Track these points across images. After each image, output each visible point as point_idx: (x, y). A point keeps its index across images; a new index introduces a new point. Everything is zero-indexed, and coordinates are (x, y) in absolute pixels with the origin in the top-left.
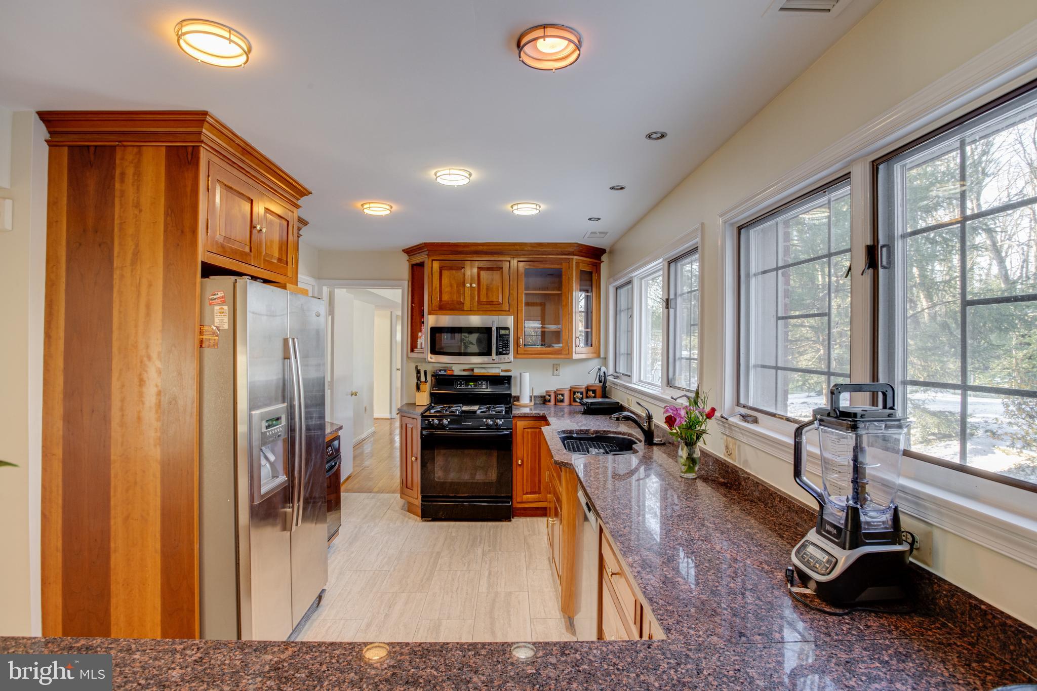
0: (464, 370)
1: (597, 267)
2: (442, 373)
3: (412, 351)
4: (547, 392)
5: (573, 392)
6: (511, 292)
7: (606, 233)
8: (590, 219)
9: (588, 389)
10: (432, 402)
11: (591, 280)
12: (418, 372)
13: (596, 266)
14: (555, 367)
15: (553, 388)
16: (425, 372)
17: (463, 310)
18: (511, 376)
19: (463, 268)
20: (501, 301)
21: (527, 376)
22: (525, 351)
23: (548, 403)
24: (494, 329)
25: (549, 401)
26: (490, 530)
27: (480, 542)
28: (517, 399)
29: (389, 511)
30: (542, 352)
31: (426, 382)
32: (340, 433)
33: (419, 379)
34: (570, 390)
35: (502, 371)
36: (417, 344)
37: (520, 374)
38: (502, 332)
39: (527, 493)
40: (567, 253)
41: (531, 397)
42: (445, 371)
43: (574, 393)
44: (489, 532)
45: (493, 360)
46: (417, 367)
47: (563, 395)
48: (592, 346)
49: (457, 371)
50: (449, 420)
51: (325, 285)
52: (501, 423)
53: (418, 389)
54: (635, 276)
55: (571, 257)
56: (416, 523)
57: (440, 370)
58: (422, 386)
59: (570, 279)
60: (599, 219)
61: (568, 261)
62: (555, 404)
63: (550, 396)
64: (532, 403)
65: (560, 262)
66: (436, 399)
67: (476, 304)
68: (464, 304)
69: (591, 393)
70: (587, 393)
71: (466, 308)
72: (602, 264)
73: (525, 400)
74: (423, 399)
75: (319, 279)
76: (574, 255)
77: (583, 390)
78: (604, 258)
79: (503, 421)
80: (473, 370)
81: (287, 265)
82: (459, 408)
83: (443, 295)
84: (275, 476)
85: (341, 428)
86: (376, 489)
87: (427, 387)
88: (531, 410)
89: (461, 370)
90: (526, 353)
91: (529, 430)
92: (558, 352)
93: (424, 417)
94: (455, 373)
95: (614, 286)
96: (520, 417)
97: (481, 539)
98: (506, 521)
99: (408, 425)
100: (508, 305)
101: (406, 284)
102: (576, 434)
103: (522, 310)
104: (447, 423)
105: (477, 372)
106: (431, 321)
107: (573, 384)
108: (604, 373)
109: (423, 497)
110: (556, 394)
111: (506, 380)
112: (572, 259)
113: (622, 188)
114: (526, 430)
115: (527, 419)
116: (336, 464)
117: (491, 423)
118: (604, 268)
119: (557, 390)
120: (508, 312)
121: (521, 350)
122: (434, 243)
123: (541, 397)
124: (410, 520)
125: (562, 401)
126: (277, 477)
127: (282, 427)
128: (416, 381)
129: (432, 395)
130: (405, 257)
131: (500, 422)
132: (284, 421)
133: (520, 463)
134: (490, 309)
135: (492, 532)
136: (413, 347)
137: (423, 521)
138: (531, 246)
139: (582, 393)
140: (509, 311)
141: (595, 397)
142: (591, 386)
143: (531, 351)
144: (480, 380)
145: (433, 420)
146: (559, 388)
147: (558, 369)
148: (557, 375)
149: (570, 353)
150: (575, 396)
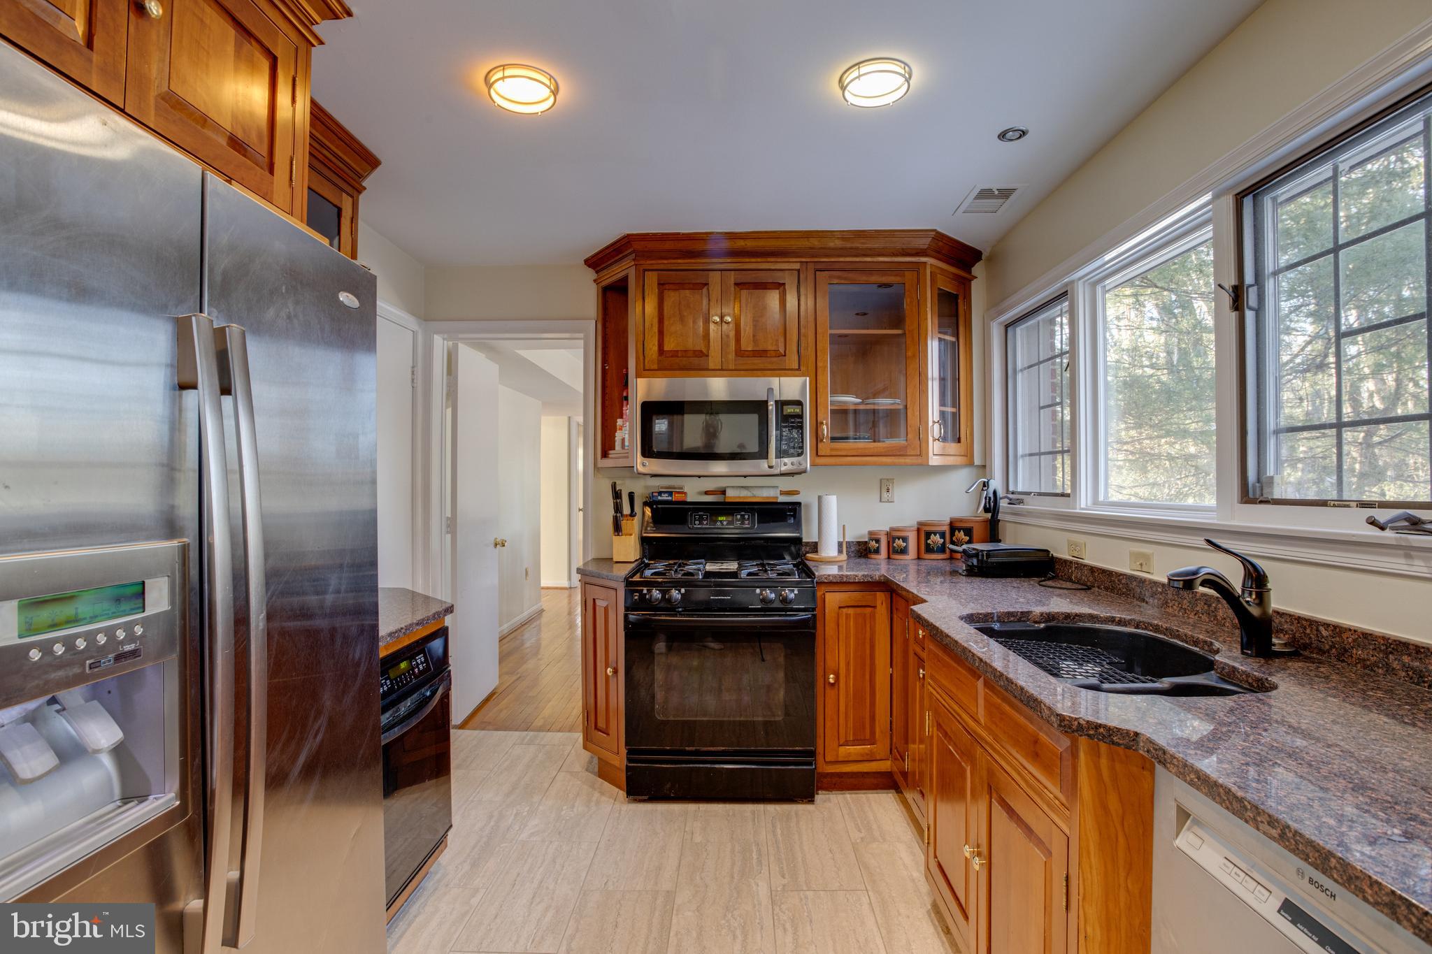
0: (707, 493)
2: (665, 497)
3: (605, 455)
4: (870, 533)
5: (924, 532)
6: (803, 331)
8: (1002, 137)
9: (954, 527)
10: (643, 555)
11: (956, 312)
12: (617, 495)
13: (964, 284)
14: (885, 486)
15: (883, 525)
16: (631, 496)
17: (708, 369)
18: (799, 504)
19: (707, 284)
20: (782, 351)
21: (832, 502)
22: (832, 449)
23: (873, 556)
24: (772, 406)
25: (877, 551)
26: (774, 826)
27: (760, 862)
28: (815, 547)
29: (561, 775)
30: (867, 452)
31: (632, 514)
33: (618, 508)
34: (918, 530)
35: (782, 493)
36: (614, 442)
37: (820, 498)
38: (789, 410)
39: (846, 743)
40: (914, 252)
41: (840, 544)
42: (670, 494)
43: (928, 535)
44: (774, 832)
45: (770, 467)
46: (614, 486)
47: (905, 539)
48: (959, 441)
49: (694, 492)
50: (683, 590)
51: (438, 333)
52: (792, 596)
53: (617, 528)
54: (1080, 279)
55: (923, 259)
56: (617, 805)
57: (660, 493)
58: (625, 524)
59: (919, 304)
60: (1023, 134)
61: (918, 267)
62: (889, 558)
63: (878, 541)
64: (844, 556)
65: (898, 269)
66: (652, 548)
67: (732, 356)
68: (707, 356)
69: (961, 535)
70: (952, 534)
71: (711, 366)
72: (974, 283)
73: (830, 550)
74: (627, 549)
75: (425, 320)
76: (927, 255)
77: (946, 528)
79: (796, 592)
80: (723, 492)
81: (271, 171)
82: (701, 566)
83: (666, 340)
85: (450, 610)
86: (539, 722)
87: (633, 527)
88: (840, 568)
89: (700, 493)
90: (834, 453)
91: (851, 611)
92: (899, 452)
93: (629, 583)
94: (689, 499)
95: (1000, 323)
96: (831, 583)
97: (759, 851)
98: (803, 803)
99: (598, 602)
100: (796, 358)
101: (591, 327)
102: (999, 621)
103: (826, 367)
104: (679, 597)
105: (732, 495)
106: (643, 389)
107: (923, 519)
108: (995, 493)
109: (630, 752)
110: (892, 536)
111: (788, 512)
112: (925, 263)
114: (845, 610)
115: (844, 588)
117: (773, 596)
119: (893, 529)
120: (797, 371)
121: (825, 446)
122: (647, 234)
123: (859, 543)
124: (604, 798)
125: (903, 551)
126: (146, 797)
128: (612, 512)
129: (644, 541)
130: (590, 274)
131: (791, 594)
133: (832, 681)
134: (762, 366)
135: (779, 831)
136: (607, 447)
137: (629, 802)
138: (843, 239)
139: (943, 535)
140: (799, 369)
141: (970, 542)
142: (961, 520)
143: (844, 449)
144: (738, 511)
145: (649, 591)
146: (896, 525)
147: (890, 488)
148: (888, 501)
149: (924, 452)
150: (929, 542)
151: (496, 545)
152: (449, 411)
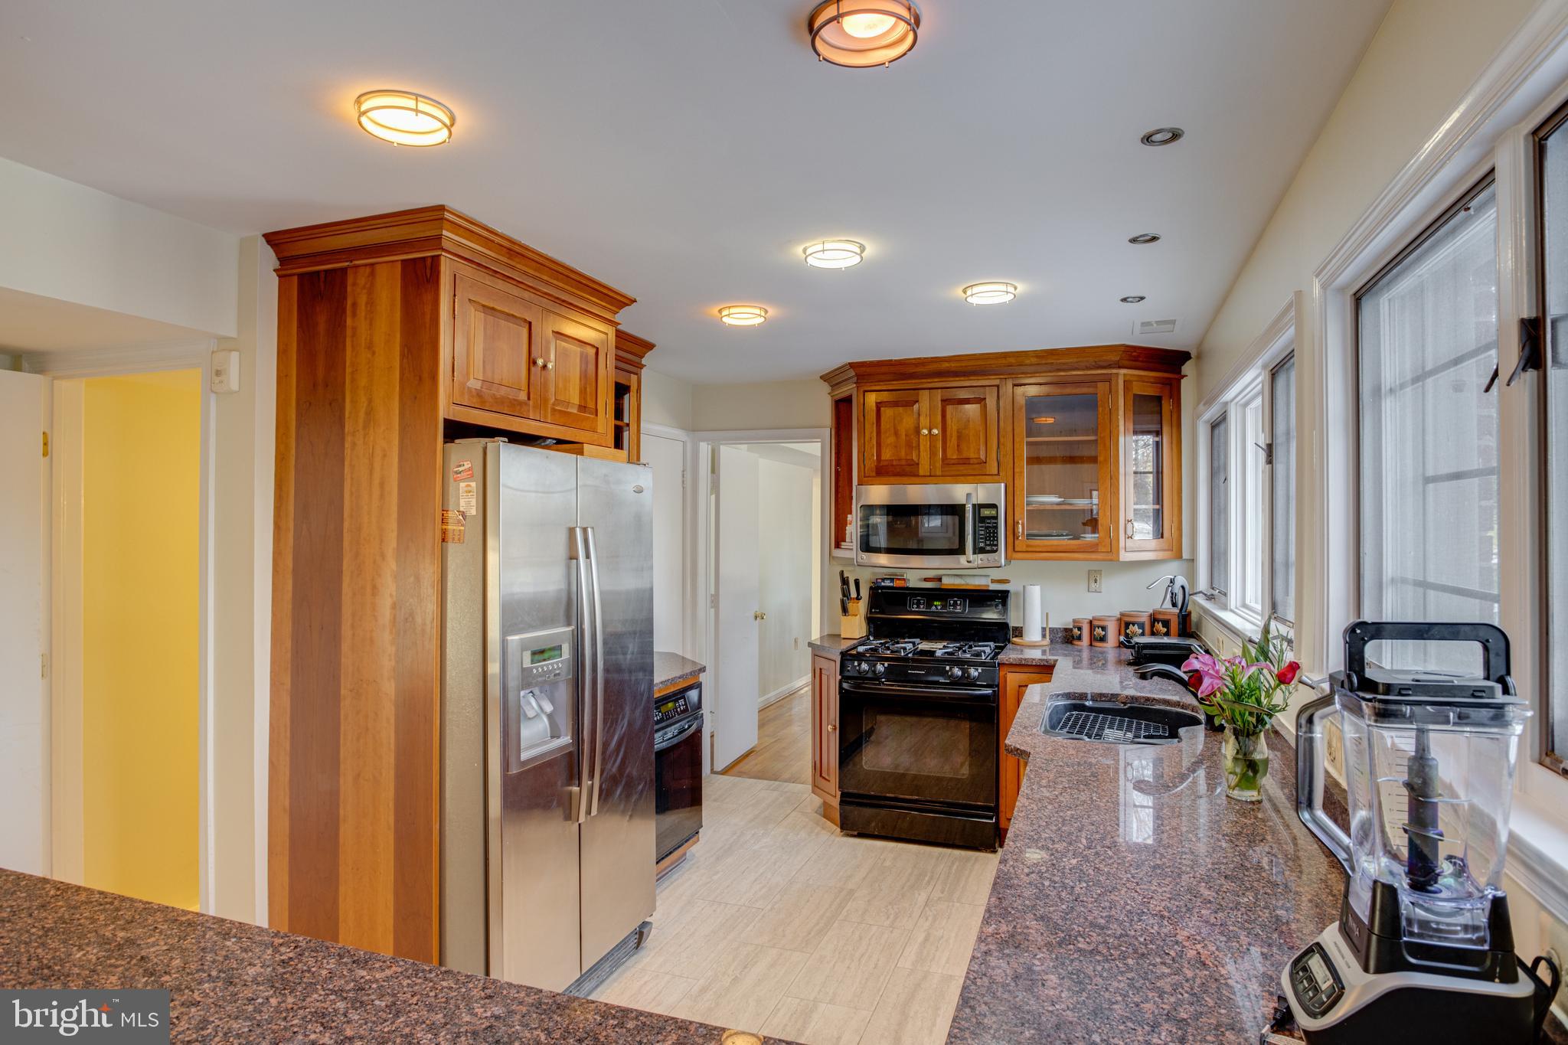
0: (926, 580)
1: (1173, 388)
2: (887, 583)
3: (838, 546)
4: (1074, 621)
5: (1125, 623)
6: (1002, 440)
7: (1173, 322)
8: (1124, 300)
9: (1154, 619)
10: (869, 633)
11: (1160, 413)
12: (845, 581)
13: (1171, 385)
14: (1093, 577)
15: (1085, 614)
16: (857, 582)
17: (918, 476)
18: (1008, 591)
19: (917, 401)
20: (983, 457)
21: (1035, 593)
22: (1028, 546)
23: (1076, 642)
24: (969, 508)
25: (1079, 638)
26: (953, 864)
27: (929, 882)
28: (1019, 632)
29: (794, 814)
30: (1060, 549)
31: (858, 598)
32: (702, 678)
33: (846, 594)
34: (1120, 620)
35: (993, 581)
36: (845, 534)
37: (1024, 587)
38: (986, 512)
40: (1105, 364)
41: (1044, 629)
42: (892, 580)
43: (1127, 625)
44: (950, 868)
45: (969, 562)
46: (842, 573)
47: (1104, 628)
48: (1162, 537)
49: (914, 580)
50: (886, 664)
51: (703, 441)
52: (976, 674)
53: (845, 610)
54: (1230, 401)
55: (1114, 371)
56: (833, 837)
57: (883, 580)
58: (850, 606)
59: (1112, 413)
60: (1142, 298)
61: (1108, 379)
62: (1091, 645)
63: (1080, 629)
64: (1047, 641)
65: (1093, 382)
66: (877, 626)
67: (939, 464)
68: (918, 464)
69: (1159, 626)
70: (1152, 626)
71: (921, 472)
72: (1183, 382)
73: (1033, 634)
74: (855, 627)
75: (694, 431)
76: (1120, 367)
77: (1145, 620)
78: (1187, 368)
79: (980, 671)
80: (940, 580)
81: (597, 415)
82: (909, 646)
83: (883, 451)
84: (555, 735)
85: (703, 670)
86: (786, 776)
87: (861, 607)
88: (1044, 652)
89: (920, 580)
90: (1030, 549)
92: (1092, 549)
93: (846, 657)
94: (911, 585)
95: (1207, 422)
96: (1011, 665)
97: (931, 878)
98: (986, 852)
99: (823, 672)
100: (996, 464)
101: (827, 433)
102: (1093, 700)
103: (1022, 472)
104: (882, 669)
105: (948, 582)
106: (864, 494)
107: (1127, 608)
108: (1183, 587)
109: (843, 795)
110: (1092, 625)
111: (1001, 598)
112: (1117, 374)
113: (1154, 239)
115: (1026, 670)
116: (690, 727)
117: (960, 673)
118: (1187, 387)
119: (1095, 619)
120: (995, 477)
121: (1019, 545)
122: (865, 362)
123: (1066, 630)
124: (823, 832)
125: (1103, 639)
126: (558, 737)
127: (562, 662)
128: (840, 596)
129: (870, 620)
130: (825, 388)
131: (974, 672)
132: (566, 652)
134: (965, 472)
135: (955, 867)
136: (839, 540)
137: (843, 836)
138: (1037, 357)
139: (1142, 626)
140: (998, 474)
141: (1167, 634)
142: (1160, 613)
143: (1039, 546)
144: (952, 597)
145: (859, 665)
146: (1098, 614)
147: (1098, 579)
148: (1096, 591)
149: (1114, 550)
150: (1128, 631)
151: (756, 617)
152: (713, 497)
